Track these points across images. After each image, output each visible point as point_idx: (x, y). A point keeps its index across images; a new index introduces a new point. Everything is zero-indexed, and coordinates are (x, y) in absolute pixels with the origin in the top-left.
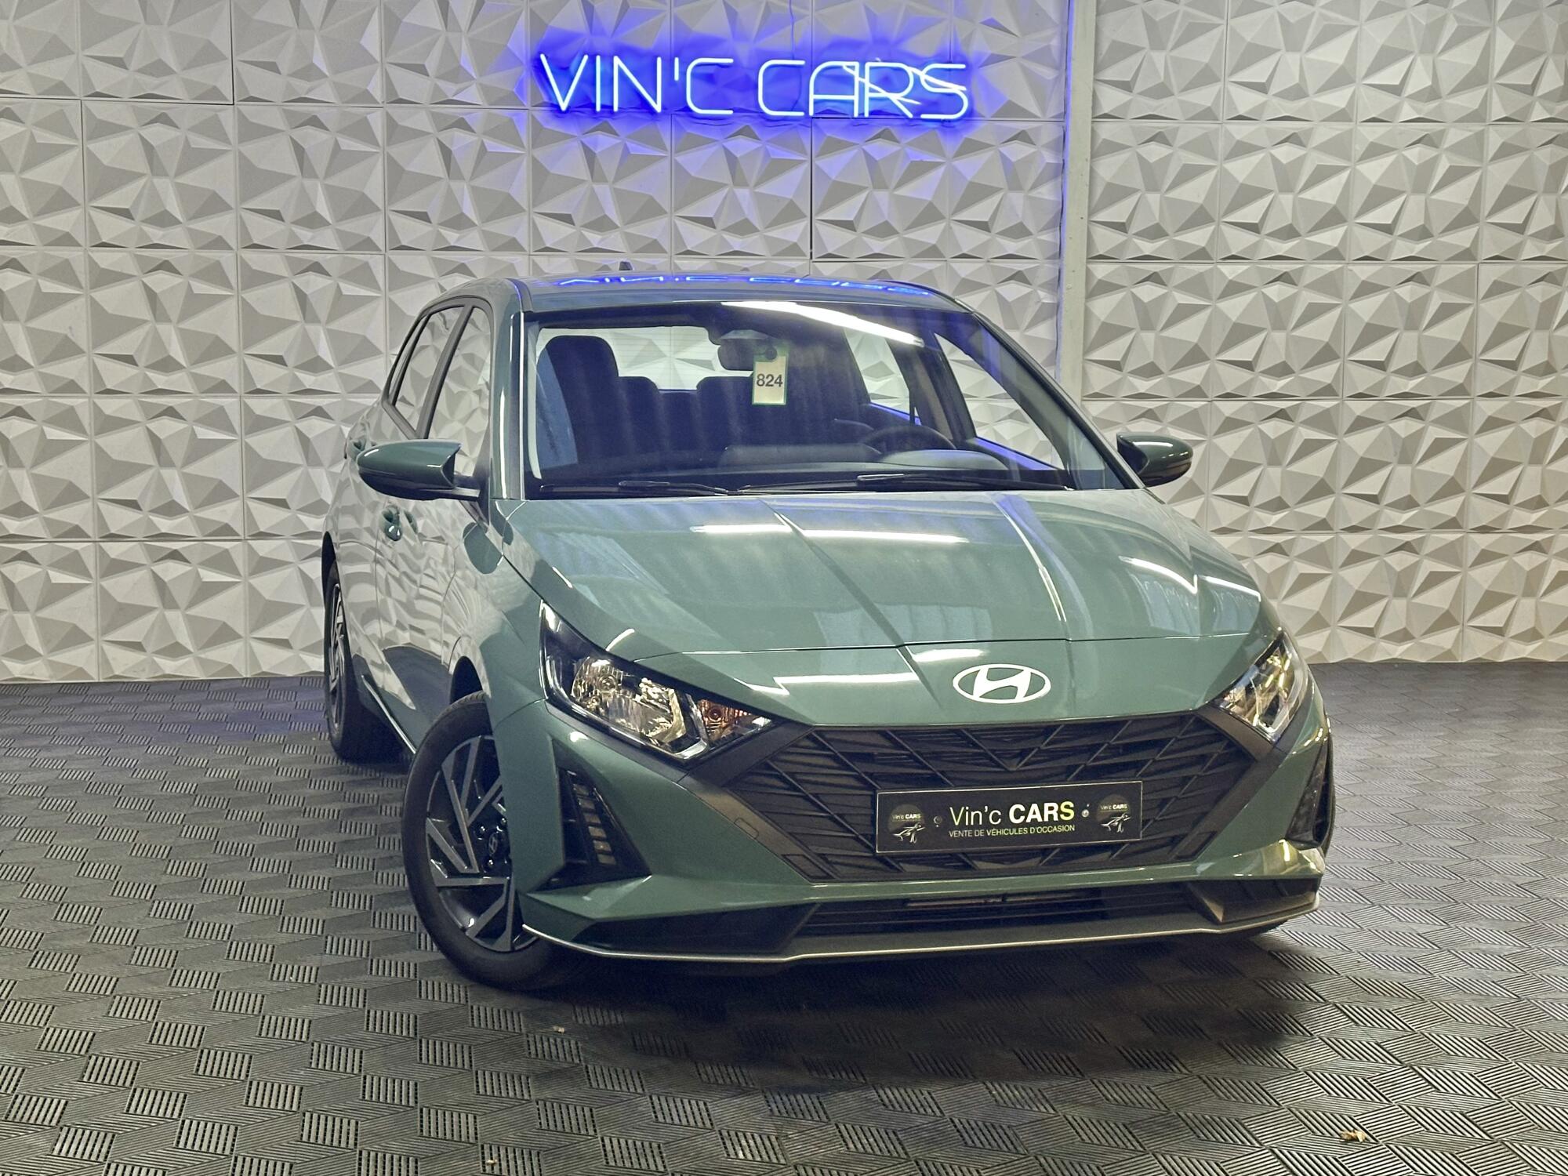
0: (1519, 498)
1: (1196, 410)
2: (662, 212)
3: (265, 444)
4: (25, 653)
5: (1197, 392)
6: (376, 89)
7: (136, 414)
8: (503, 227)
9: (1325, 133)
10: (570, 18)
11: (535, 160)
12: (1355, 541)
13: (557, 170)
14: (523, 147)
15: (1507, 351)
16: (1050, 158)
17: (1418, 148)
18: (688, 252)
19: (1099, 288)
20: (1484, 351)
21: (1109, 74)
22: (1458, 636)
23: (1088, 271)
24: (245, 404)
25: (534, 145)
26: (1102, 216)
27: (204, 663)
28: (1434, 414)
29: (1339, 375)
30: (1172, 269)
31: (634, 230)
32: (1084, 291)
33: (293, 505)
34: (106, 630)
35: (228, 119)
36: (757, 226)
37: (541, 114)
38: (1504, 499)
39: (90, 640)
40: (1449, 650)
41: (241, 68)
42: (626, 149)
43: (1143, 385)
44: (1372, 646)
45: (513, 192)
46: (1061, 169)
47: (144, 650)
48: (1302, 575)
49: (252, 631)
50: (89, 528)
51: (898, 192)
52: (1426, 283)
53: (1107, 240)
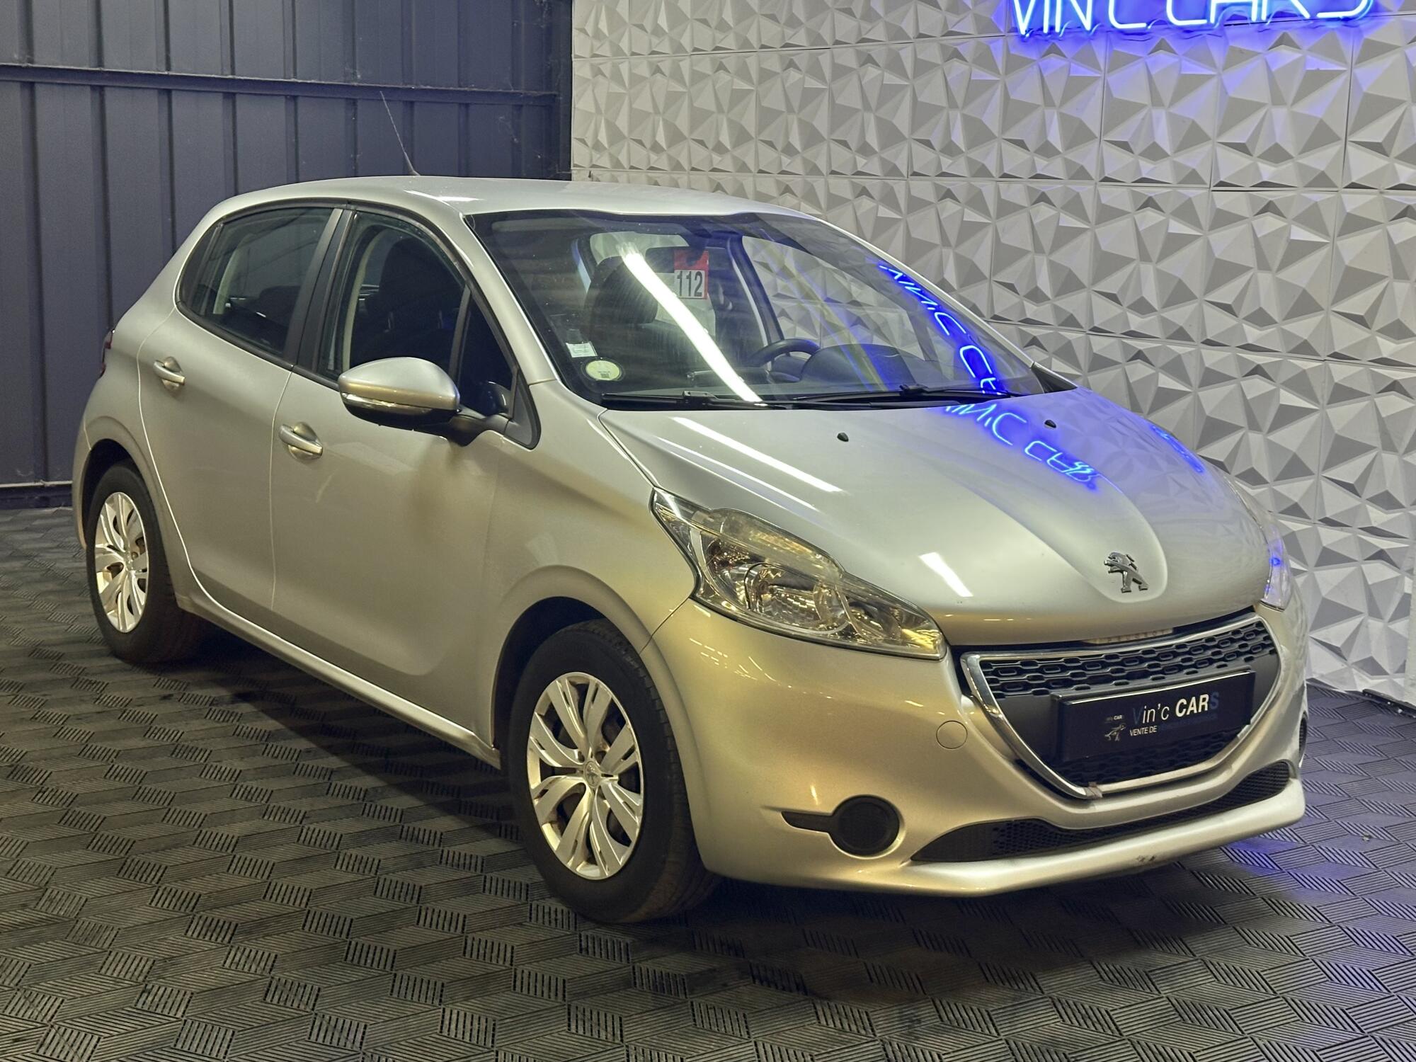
6: (909, 26)
8: (979, 154)
11: (1005, 88)
13: (1019, 95)
14: (999, 73)
18: (1106, 179)
25: (1007, 72)
31: (1071, 155)
35: (825, 61)
36: (1168, 152)
37: (1009, 40)
41: (837, 15)
45: (986, 119)
51: (1296, 108)
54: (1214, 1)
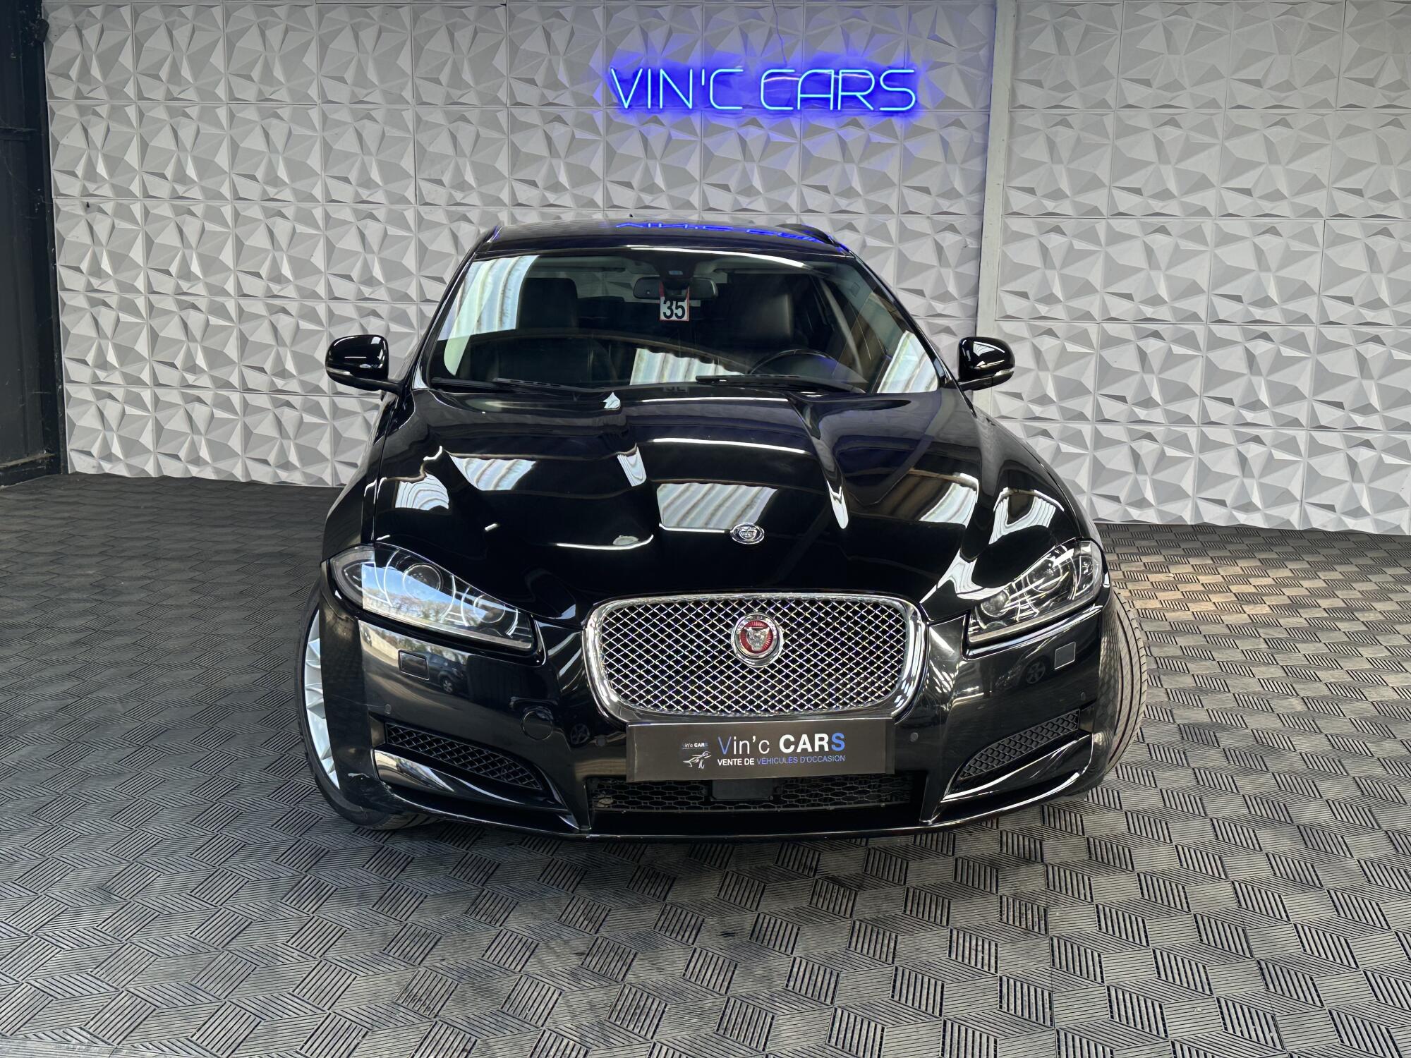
2: (693, 180)
4: (287, 466)
5: (1087, 316)
6: (503, 95)
8: (585, 191)
9: (1196, 118)
10: (632, 44)
11: (608, 144)
12: (1213, 433)
13: (623, 150)
14: (598, 133)
15: (1345, 289)
16: (978, 140)
17: (1276, 128)
18: (712, 209)
19: (1012, 237)
20: (1328, 288)
21: (1024, 74)
23: (1004, 224)
24: (421, 310)
25: (608, 131)
28: (1283, 337)
29: (1206, 304)
30: (1071, 223)
31: (676, 192)
32: (1001, 238)
34: (336, 454)
35: (408, 116)
36: (760, 190)
37: (612, 111)
38: (1339, 405)
39: (326, 460)
41: (419, 82)
42: (670, 138)
43: (1044, 310)
44: (1224, 513)
45: (593, 167)
46: (985, 149)
48: (1168, 457)
50: (325, 387)
51: (862, 165)
52: (1278, 234)
53: (1020, 201)
54: (800, 96)
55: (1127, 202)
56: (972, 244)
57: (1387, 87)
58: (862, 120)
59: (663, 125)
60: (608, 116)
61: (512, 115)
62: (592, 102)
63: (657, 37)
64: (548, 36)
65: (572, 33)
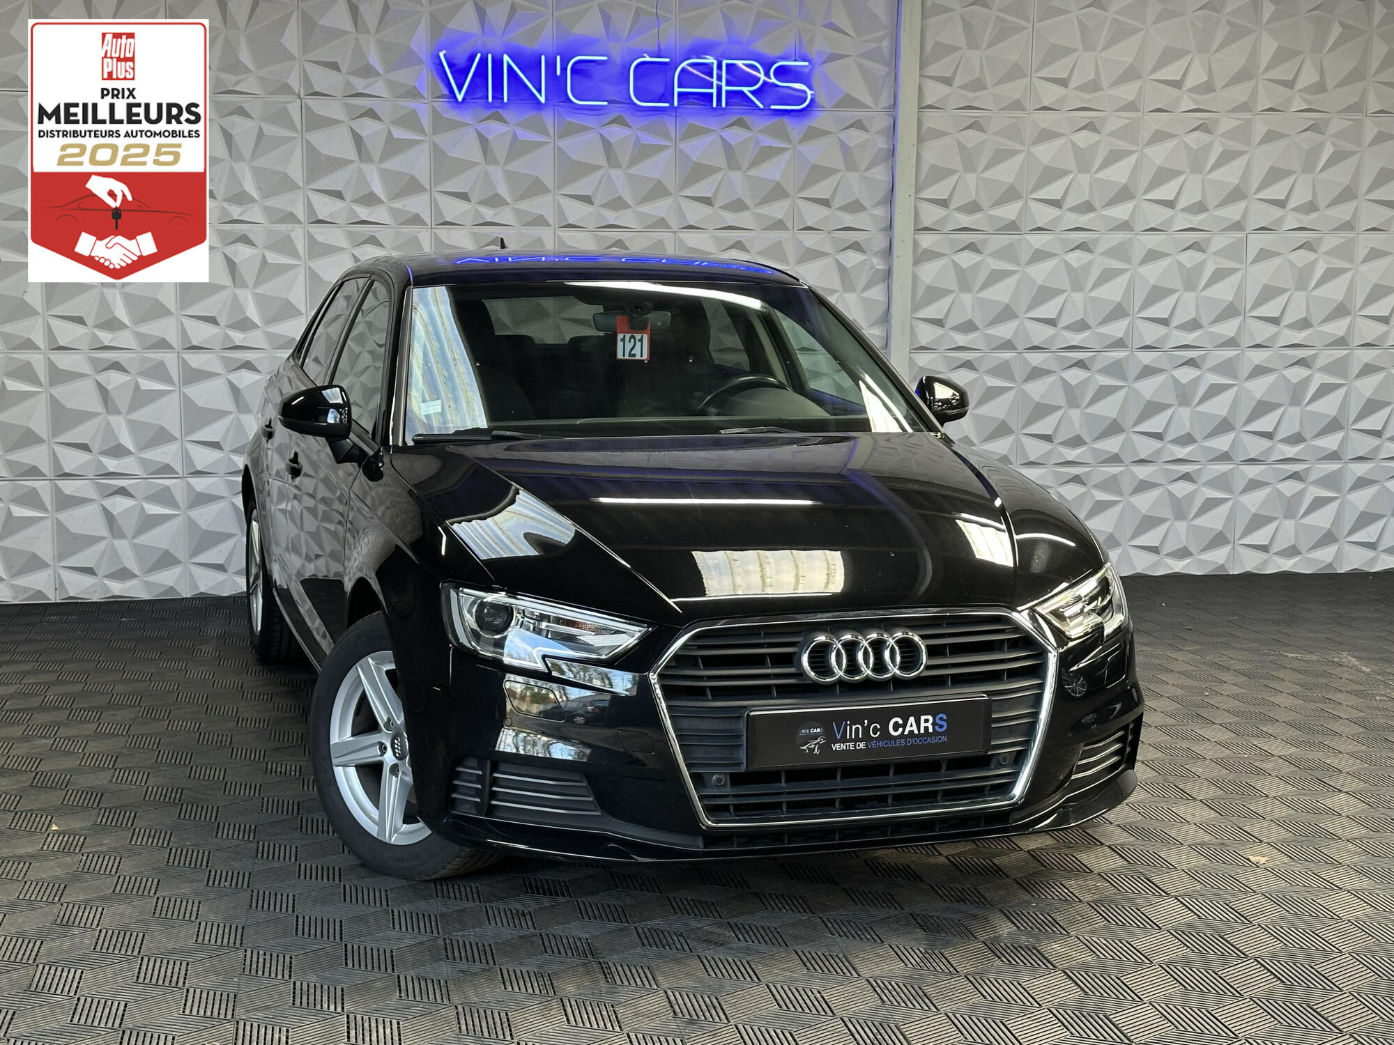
0: (1280, 435)
1: (1007, 362)
3: (202, 394)
5: (1008, 345)
7: (87, 369)
9: (1115, 122)
10: (465, 21)
11: (435, 145)
12: (1142, 472)
13: (456, 153)
15: (1271, 309)
16: (882, 143)
17: (1196, 134)
18: (570, 226)
19: (922, 257)
20: (1253, 308)
21: (932, 70)
22: (1229, 554)
23: (915, 240)
24: (182, 358)
25: (436, 131)
26: (926, 194)
27: (148, 585)
28: (1210, 362)
29: (1130, 329)
30: (987, 239)
31: (524, 206)
32: (912, 258)
33: (227, 447)
34: (61, 556)
36: (630, 203)
38: (1268, 436)
39: (47, 566)
40: (1223, 565)
43: (961, 339)
44: (1158, 561)
46: (893, 151)
47: (95, 574)
48: (1099, 502)
49: (190, 558)
50: (46, 469)
51: (750, 173)
52: (1202, 250)
53: (931, 215)
54: (677, 90)
55: (1045, 215)
56: (880, 265)
57: (1306, 90)
58: (748, 119)
59: (506, 122)
60: (435, 111)
61: (307, 107)
62: (414, 93)
63: (498, 15)
64: (354, 11)
65: (386, 7)
